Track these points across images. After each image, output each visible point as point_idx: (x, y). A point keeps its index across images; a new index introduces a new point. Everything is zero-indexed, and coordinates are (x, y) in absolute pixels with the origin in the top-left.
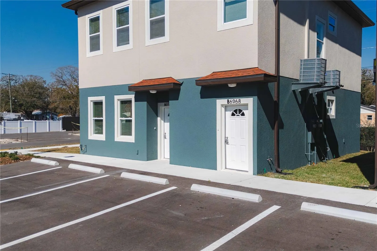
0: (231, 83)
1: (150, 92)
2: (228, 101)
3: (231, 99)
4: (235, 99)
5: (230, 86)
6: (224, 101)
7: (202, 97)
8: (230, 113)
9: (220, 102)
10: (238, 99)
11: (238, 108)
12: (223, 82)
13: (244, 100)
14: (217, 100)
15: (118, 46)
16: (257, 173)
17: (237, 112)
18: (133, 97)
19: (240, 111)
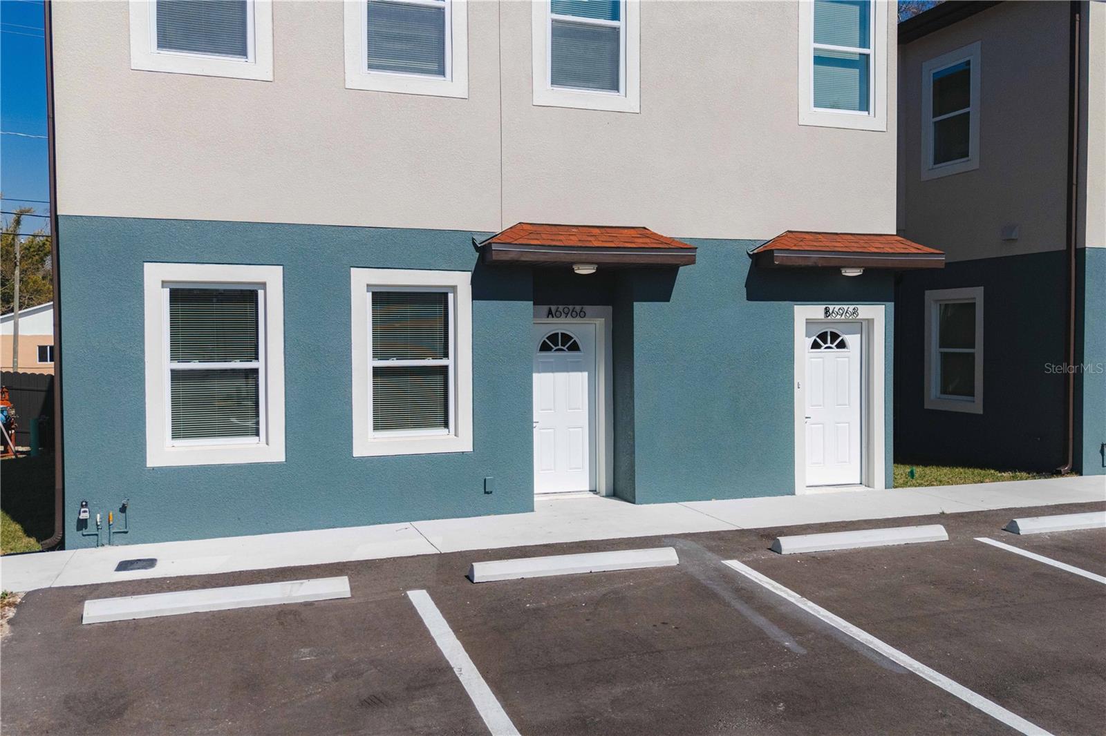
0: (851, 267)
1: (577, 272)
2: (827, 311)
3: (834, 306)
4: (846, 307)
5: (846, 272)
6: (815, 311)
7: (750, 297)
9: (806, 312)
10: (851, 308)
11: (831, 329)
12: (837, 263)
13: (865, 310)
14: (795, 306)
15: (370, 67)
16: (892, 483)
17: (827, 339)
18: (461, 281)
19: (835, 336)
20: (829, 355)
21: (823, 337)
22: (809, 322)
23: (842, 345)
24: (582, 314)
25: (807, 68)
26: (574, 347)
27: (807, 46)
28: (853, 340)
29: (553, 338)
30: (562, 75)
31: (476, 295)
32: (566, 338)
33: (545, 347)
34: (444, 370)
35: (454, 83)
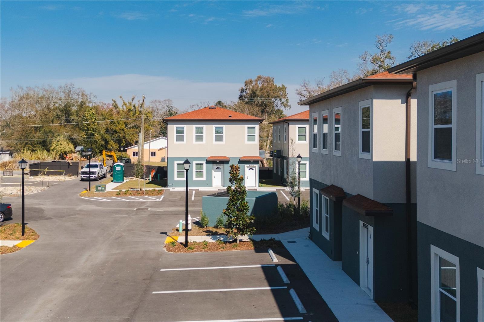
0: (251, 160)
1: (217, 161)
3: (250, 165)
5: (251, 161)
6: (248, 165)
7: (240, 163)
8: (249, 169)
9: (246, 166)
10: (253, 165)
11: (251, 167)
12: (250, 160)
13: (255, 165)
15: (196, 141)
16: (259, 186)
17: (251, 168)
18: (205, 162)
19: (252, 168)
20: (251, 170)
21: (250, 168)
22: (247, 167)
23: (253, 169)
24: (220, 165)
25: (246, 137)
26: (220, 169)
27: (247, 134)
28: (254, 169)
29: (217, 168)
30: (216, 140)
31: (206, 164)
32: (219, 168)
33: (216, 169)
34: (203, 172)
35: (204, 142)
